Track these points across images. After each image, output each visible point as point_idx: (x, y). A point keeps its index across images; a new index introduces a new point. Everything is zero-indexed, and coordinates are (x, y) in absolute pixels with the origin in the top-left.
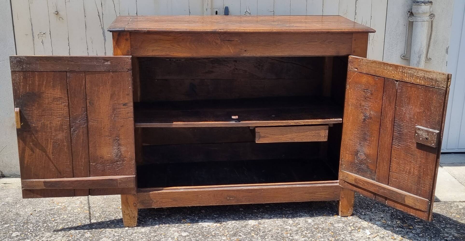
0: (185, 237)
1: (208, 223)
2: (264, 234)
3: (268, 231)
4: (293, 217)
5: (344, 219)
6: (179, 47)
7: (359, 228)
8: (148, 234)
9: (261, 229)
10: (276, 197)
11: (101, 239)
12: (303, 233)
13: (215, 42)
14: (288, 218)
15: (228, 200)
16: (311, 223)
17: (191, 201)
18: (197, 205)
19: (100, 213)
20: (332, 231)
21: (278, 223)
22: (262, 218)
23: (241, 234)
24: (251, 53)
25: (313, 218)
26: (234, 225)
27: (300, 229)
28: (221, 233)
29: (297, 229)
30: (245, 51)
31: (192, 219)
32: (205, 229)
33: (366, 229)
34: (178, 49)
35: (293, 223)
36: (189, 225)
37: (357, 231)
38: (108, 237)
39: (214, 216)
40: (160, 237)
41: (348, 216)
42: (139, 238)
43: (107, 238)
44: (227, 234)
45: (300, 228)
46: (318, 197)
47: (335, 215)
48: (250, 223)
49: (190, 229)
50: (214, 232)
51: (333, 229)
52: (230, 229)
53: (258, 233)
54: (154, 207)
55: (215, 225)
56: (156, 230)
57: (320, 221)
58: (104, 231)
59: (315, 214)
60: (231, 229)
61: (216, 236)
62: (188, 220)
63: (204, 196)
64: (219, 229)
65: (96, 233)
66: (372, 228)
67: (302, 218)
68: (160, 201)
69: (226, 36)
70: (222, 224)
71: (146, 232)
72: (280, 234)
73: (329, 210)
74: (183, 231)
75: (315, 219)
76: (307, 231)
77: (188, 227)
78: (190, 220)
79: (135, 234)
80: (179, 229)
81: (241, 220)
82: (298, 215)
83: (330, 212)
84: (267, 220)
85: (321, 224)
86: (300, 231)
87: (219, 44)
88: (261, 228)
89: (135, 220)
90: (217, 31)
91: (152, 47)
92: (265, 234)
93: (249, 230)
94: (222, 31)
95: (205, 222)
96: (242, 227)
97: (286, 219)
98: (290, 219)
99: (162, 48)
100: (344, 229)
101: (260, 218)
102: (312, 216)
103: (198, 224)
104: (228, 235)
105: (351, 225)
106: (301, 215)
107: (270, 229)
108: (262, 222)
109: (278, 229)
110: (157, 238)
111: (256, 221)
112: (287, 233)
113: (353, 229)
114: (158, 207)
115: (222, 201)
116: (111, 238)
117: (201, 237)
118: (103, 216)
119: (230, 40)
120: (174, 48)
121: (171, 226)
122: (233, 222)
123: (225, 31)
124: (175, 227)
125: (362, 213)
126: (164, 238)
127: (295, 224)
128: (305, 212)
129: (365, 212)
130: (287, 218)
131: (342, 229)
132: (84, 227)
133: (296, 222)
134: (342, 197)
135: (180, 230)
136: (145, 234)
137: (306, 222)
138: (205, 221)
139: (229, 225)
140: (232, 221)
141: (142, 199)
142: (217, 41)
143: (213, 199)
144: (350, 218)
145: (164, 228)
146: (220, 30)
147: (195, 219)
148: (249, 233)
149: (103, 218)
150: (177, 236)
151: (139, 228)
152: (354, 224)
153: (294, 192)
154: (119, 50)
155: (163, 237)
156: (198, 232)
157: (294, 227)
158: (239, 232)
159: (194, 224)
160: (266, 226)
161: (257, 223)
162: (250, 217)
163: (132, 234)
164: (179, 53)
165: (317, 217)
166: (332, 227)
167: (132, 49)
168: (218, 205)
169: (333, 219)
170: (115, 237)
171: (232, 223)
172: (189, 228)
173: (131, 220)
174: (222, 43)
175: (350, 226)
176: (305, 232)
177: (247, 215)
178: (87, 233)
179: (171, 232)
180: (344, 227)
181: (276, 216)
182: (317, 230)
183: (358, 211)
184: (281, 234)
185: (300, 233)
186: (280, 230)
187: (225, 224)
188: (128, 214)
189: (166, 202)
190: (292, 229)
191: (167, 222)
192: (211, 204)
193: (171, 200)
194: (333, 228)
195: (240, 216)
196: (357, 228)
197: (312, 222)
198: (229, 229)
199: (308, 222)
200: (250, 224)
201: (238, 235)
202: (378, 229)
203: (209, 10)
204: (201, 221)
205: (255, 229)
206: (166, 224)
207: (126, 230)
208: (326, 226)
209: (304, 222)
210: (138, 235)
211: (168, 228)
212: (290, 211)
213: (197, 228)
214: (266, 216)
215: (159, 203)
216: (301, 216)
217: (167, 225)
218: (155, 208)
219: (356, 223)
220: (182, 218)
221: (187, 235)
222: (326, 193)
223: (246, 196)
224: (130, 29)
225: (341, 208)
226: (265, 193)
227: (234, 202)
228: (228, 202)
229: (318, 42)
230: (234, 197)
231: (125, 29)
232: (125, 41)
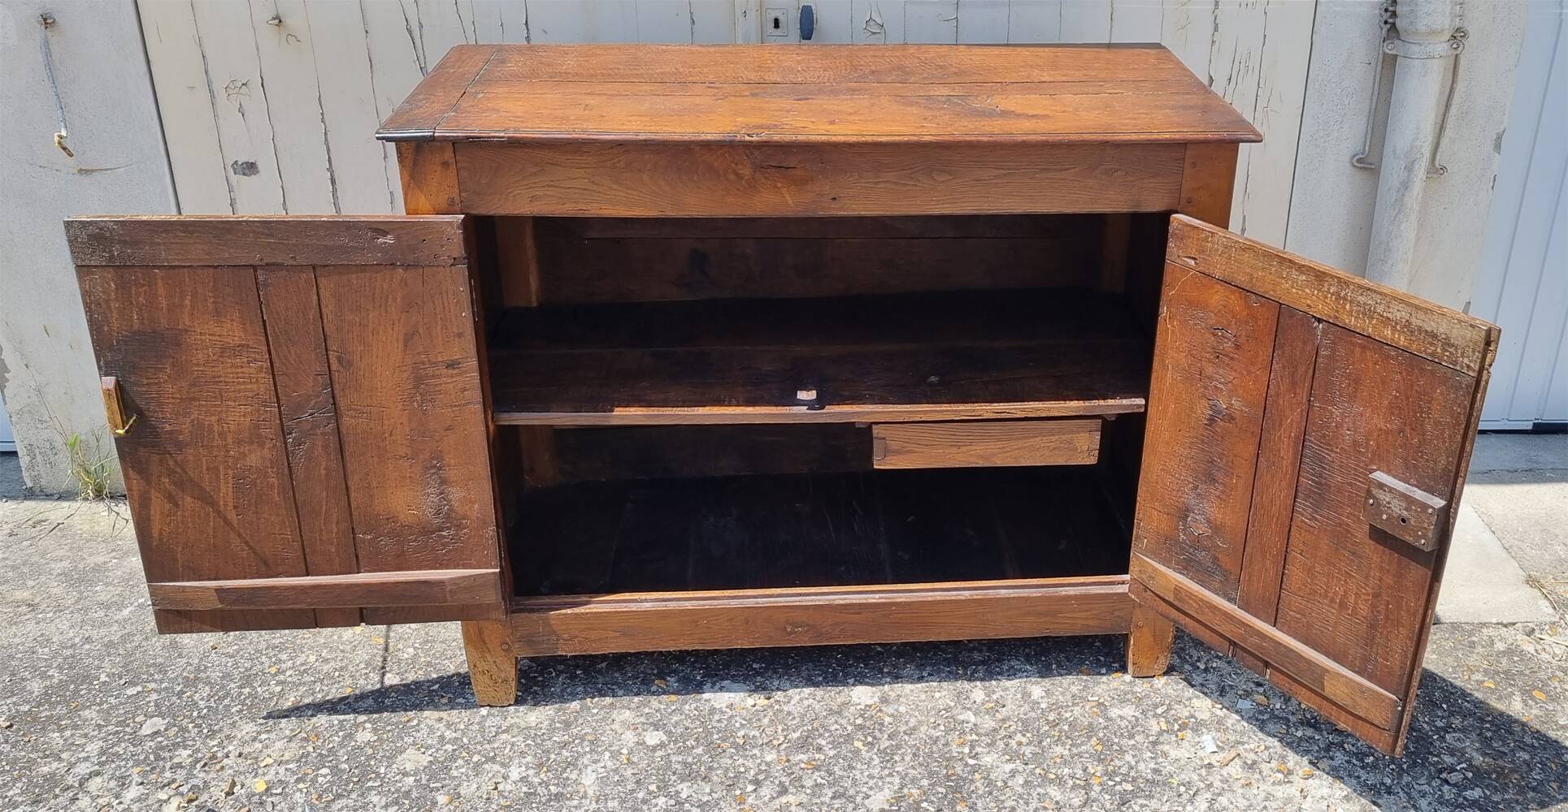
0: (654, 749)
1: (732, 695)
2: (894, 743)
3: (904, 732)
4: (990, 675)
5: (1141, 687)
6: (616, 187)
7: (1183, 727)
8: (544, 734)
9: (886, 723)
10: (936, 624)
11: (401, 753)
12: (1010, 741)
13: (735, 173)
14: (974, 681)
15: (790, 634)
16: (1038, 703)
18: (693, 647)
19: (415, 648)
20: (1101, 735)
21: (940, 698)
22: (897, 678)
23: (824, 743)
24: (852, 205)
25: (1047, 682)
26: (806, 703)
27: (1005, 726)
28: (764, 735)
29: (993, 724)
30: (834, 199)
31: (684, 677)
32: (717, 717)
33: (1204, 730)
34: (613, 193)
35: (987, 699)
36: (673, 703)
37: (1177, 736)
38: (422, 746)
39: (751, 666)
40: (579, 749)
41: (1154, 676)
42: (514, 753)
43: (419, 749)
44: (780, 742)
45: (1004, 720)
46: (1065, 625)
47: (1116, 671)
48: (855, 699)
49: (675, 719)
50: (742, 733)
51: (1105, 728)
52: (794, 718)
53: (875, 738)
54: (564, 654)
55: (750, 701)
56: (572, 719)
57: (1068, 693)
58: (415, 722)
59: (1054, 666)
60: (798, 720)
61: (748, 747)
62: (673, 679)
63: (715, 623)
64: (759, 720)
65: (389, 728)
66: (1224, 725)
67: (1013, 682)
68: (583, 638)
69: (771, 153)
70: (772, 700)
71: (541, 729)
72: (940, 746)
73: (1099, 651)
74: (651, 724)
75: (1053, 684)
76: (1024, 735)
77: (670, 710)
78: (678, 681)
79: (504, 736)
80: (642, 715)
81: (830, 686)
82: (1005, 667)
83: (1102, 659)
84: (908, 687)
85: (1068, 706)
86: (1003, 733)
87: (746, 178)
88: (888, 720)
89: (510, 687)
90: (739, 139)
91: (527, 189)
92: (897, 745)
93: (851, 724)
94: (755, 139)
95: (721, 689)
96: (831, 712)
97: (966, 685)
98: (978, 683)
99: (561, 191)
100: (1137, 729)
101: (888, 680)
102: (1045, 672)
103: (699, 696)
104: (785, 745)
105: (1159, 711)
106: (1013, 667)
107: (913, 722)
108: (893, 695)
109: (939, 725)
110: (568, 754)
111: (874, 689)
112: (962, 740)
113: (1165, 731)
114: (578, 654)
115: (771, 638)
116: (430, 753)
117: (700, 750)
118: (422, 659)
119: (784, 165)
120: (599, 193)
121: (618, 701)
122: (807, 691)
123: (764, 138)
124: (629, 709)
125: (1198, 664)
126: (592, 751)
127: (991, 705)
128: (1028, 655)
129: (1208, 661)
130: (970, 680)
131: (1130, 727)
132: (360, 703)
133: (995, 697)
134: (1138, 626)
135: (643, 719)
136: (536, 734)
137: (1026, 695)
138: (724, 687)
139: (793, 702)
140: (803, 687)
141: (526, 632)
142: (742, 169)
143: (741, 632)
144: (1160, 682)
145: (595, 711)
146: (749, 135)
147: (695, 677)
148: (849, 739)
149: (421, 670)
150: (631, 744)
151: (522, 708)
152: (1169, 708)
154: (423, 197)
155: (588, 749)
156: (695, 731)
157: (987, 717)
158: (816, 733)
159: (689, 696)
160: (902, 709)
161: (876, 699)
162: (859, 673)
163: (497, 733)
164: (617, 207)
165: (1060, 678)
166: (1101, 720)
167: (463, 194)
168: (757, 647)
169: (1109, 685)
170: (444, 748)
171: (802, 695)
172: (670, 714)
173: (497, 689)
174: (757, 174)
175: (1155, 715)
176: (1019, 737)
177: (851, 666)
178: (364, 729)
179: (616, 726)
180: (1137, 719)
181: (939, 671)
182: (1053, 733)
183: (1187, 657)
184: (943, 745)
185: (1001, 743)
186: (942, 728)
187: (779, 701)
188: (487, 672)
189: (600, 639)
190: (979, 723)
191: (609, 688)
192: (738, 645)
193: (612, 636)
194: (1102, 726)
195: (830, 670)
196: (1176, 727)
197: (1042, 698)
198: (790, 718)
199: (1032, 698)
200: (858, 701)
201: (815, 743)
202: (1242, 728)
203: (753, 16)
204: (712, 687)
205: (868, 724)
206: (604, 696)
207: (483, 716)
208: (1085, 717)
209: (1019, 696)
210: (513, 739)
211: (608, 711)
212: (981, 651)
213: (694, 715)
214: (909, 669)
215: (579, 642)
216: (1012, 674)
217: (608, 700)
218: (566, 656)
219: (1176, 706)
220: (655, 672)
221: (659, 742)
222: (1089, 613)
223: (845, 623)
224: (451, 134)
225: (1134, 655)
226: (900, 615)
227: (806, 639)
228: (788, 640)
229: (1072, 170)
230: (808, 625)
231: (434, 133)
232: (440, 168)
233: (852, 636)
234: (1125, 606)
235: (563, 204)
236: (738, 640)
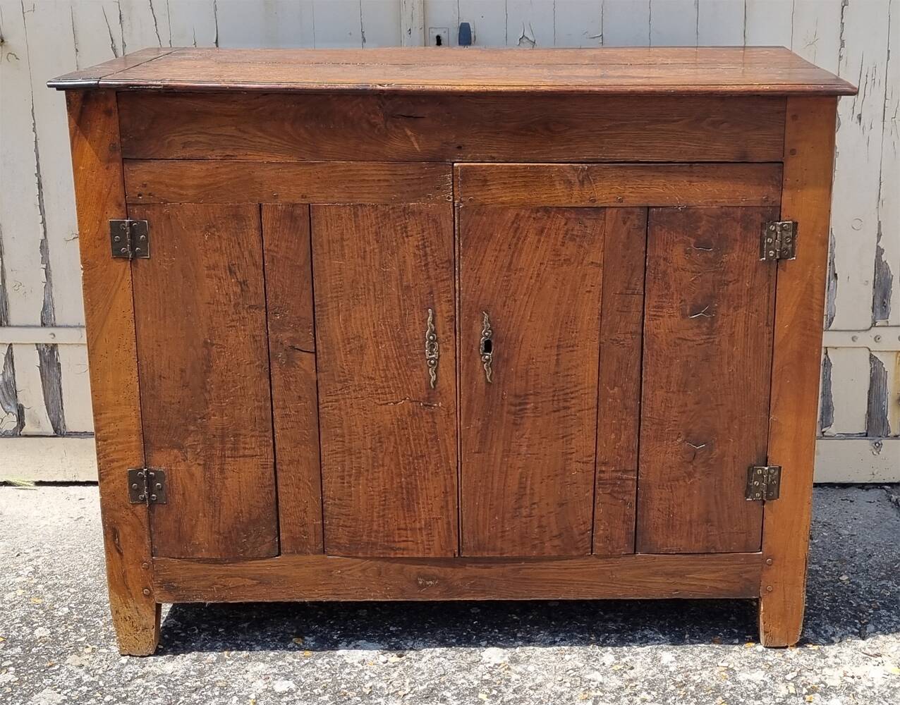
0: (281, 695)
1: (366, 652)
2: (518, 697)
3: (531, 688)
4: (622, 642)
5: (773, 656)
6: (260, 134)
7: (812, 691)
8: (177, 680)
9: (513, 680)
10: (563, 582)
11: (38, 692)
12: (634, 698)
13: (368, 122)
14: (605, 646)
15: (421, 587)
16: (668, 667)
17: (309, 588)
18: (328, 598)
19: (70, 608)
20: (727, 695)
21: (570, 660)
22: (528, 642)
23: (449, 695)
24: (477, 153)
25: (678, 650)
26: (437, 660)
27: (631, 685)
28: (391, 687)
29: (620, 683)
30: (459, 147)
31: (322, 637)
32: (347, 670)
33: (833, 695)
34: (259, 140)
35: (616, 662)
36: (306, 657)
37: (804, 699)
38: (59, 687)
39: (388, 629)
40: (209, 693)
41: (787, 647)
42: (146, 694)
43: (55, 689)
44: (406, 692)
45: (631, 680)
46: (693, 587)
47: (750, 641)
48: (485, 659)
49: (307, 670)
50: (370, 684)
51: (732, 689)
52: (423, 673)
53: (500, 691)
54: (203, 601)
55: (383, 658)
56: (207, 668)
57: (698, 659)
58: (57, 667)
59: (687, 636)
60: (426, 675)
61: (373, 696)
62: (311, 639)
63: (349, 573)
64: (389, 674)
65: (31, 671)
66: (853, 691)
67: (643, 648)
68: (221, 585)
69: (400, 102)
70: (404, 658)
71: (176, 675)
72: (564, 701)
73: (734, 624)
74: (283, 674)
75: (684, 651)
76: (649, 693)
77: (302, 664)
78: (315, 640)
79: (139, 681)
80: (275, 667)
81: (462, 646)
82: (638, 636)
83: (736, 631)
84: (539, 650)
85: (697, 670)
86: (628, 691)
87: (379, 126)
88: (514, 677)
89: (149, 635)
90: (370, 87)
91: (181, 135)
92: (521, 698)
93: (478, 680)
94: (386, 87)
95: (355, 647)
96: (460, 669)
97: (597, 649)
98: (609, 649)
99: (210, 137)
100: (765, 691)
101: (520, 643)
102: (677, 640)
103: (333, 652)
104: (410, 696)
105: (789, 677)
106: (646, 636)
107: (539, 679)
108: (523, 656)
109: (565, 682)
110: (198, 697)
111: (505, 651)
112: (586, 696)
113: (792, 694)
114: (215, 602)
115: (403, 591)
116: (65, 692)
117: (326, 698)
118: (75, 617)
119: (412, 114)
120: (245, 139)
121: (254, 655)
122: (439, 650)
123: (394, 87)
124: (264, 662)
125: (833, 638)
126: (221, 695)
127: (619, 667)
128: (662, 626)
129: (843, 635)
130: (602, 646)
131: (757, 690)
132: (9, 651)
133: (624, 660)
134: (767, 590)
135: (275, 671)
136: (169, 680)
137: (655, 659)
138: (359, 646)
139: (424, 660)
140: (436, 647)
141: (167, 577)
142: (374, 118)
143: (374, 583)
144: (792, 653)
145: (230, 662)
146: (380, 85)
147: (332, 637)
148: (474, 691)
149: (71, 624)
150: (260, 691)
151: (160, 658)
152: (799, 674)
153: (617, 570)
154: (87, 143)
155: (217, 693)
156: (324, 681)
157: (614, 677)
158: (443, 686)
159: (323, 653)
160: (531, 668)
161: (506, 659)
162: (493, 637)
163: (133, 678)
164: (261, 153)
165: (692, 646)
166: (728, 683)
167: (124, 140)
168: (390, 600)
169: (738, 655)
170: (79, 689)
171: (434, 654)
172: (302, 667)
173: (137, 637)
174: (388, 124)
175: (784, 681)
176: (644, 695)
177: (485, 631)
178: (7, 671)
179: (248, 676)
180: (765, 684)
181: (571, 638)
182: (678, 692)
183: (822, 632)
184: (567, 700)
185: (626, 699)
186: (568, 685)
187: (411, 659)
188: (128, 618)
189: (237, 587)
190: (605, 682)
191: (247, 644)
192: (371, 597)
193: (249, 582)
194: (729, 688)
195: (465, 634)
196: (805, 691)
197: (671, 662)
198: (419, 673)
199: (662, 662)
200: (488, 660)
201: (439, 695)
202: (873, 694)
203: (417, 33)
204: (347, 646)
205: (494, 680)
206: (242, 650)
207: (123, 664)
208: (713, 680)
209: (649, 660)
210: (147, 684)
211: (243, 663)
212: (615, 622)
213: (326, 668)
214: (543, 635)
215: (217, 589)
216: (644, 641)
217: (245, 653)
218: (205, 604)
219: (807, 674)
220: (295, 631)
221: (287, 690)
222: (717, 574)
223: (476, 577)
224: (113, 83)
225: (764, 623)
226: (530, 571)
227: (438, 593)
228: (419, 594)
229: (680, 122)
230: (438, 578)
231: (99, 81)
232: (104, 116)
233: (483, 591)
234: (753, 568)
235: (213, 150)
236: (370, 592)
